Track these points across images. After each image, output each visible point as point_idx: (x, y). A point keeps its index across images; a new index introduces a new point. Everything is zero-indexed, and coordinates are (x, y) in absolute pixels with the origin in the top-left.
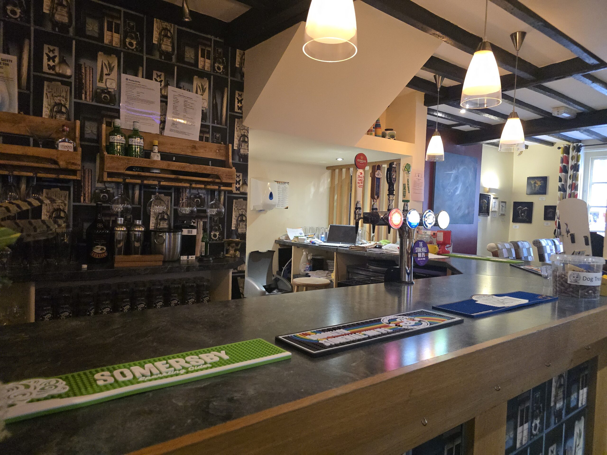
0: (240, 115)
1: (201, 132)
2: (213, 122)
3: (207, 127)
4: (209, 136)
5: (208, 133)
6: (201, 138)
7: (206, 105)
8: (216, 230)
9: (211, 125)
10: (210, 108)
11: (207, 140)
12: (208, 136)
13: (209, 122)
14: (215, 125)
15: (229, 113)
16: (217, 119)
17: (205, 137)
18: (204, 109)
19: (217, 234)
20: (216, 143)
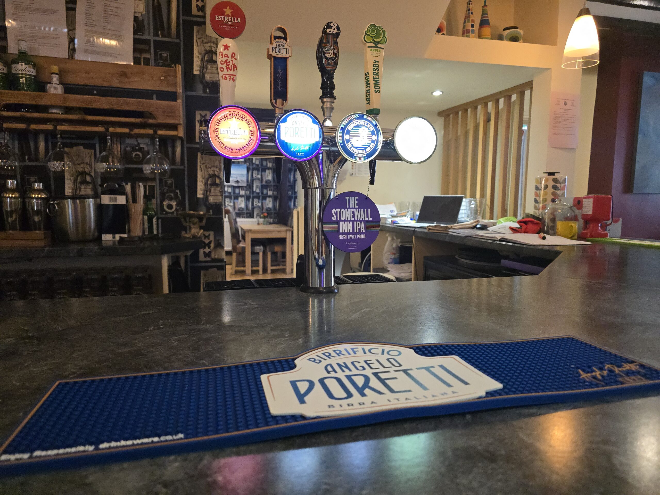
0: (202, 20)
1: (135, 50)
2: (156, 35)
3: (147, 42)
4: (151, 56)
5: (148, 51)
6: (137, 61)
7: (141, 8)
8: (171, 199)
9: (152, 38)
10: (148, 13)
11: (147, 62)
12: (148, 56)
13: (149, 35)
14: (161, 39)
15: (181, 18)
16: (162, 29)
17: (144, 58)
18: (139, 15)
19: (174, 204)
20: (162, 66)
